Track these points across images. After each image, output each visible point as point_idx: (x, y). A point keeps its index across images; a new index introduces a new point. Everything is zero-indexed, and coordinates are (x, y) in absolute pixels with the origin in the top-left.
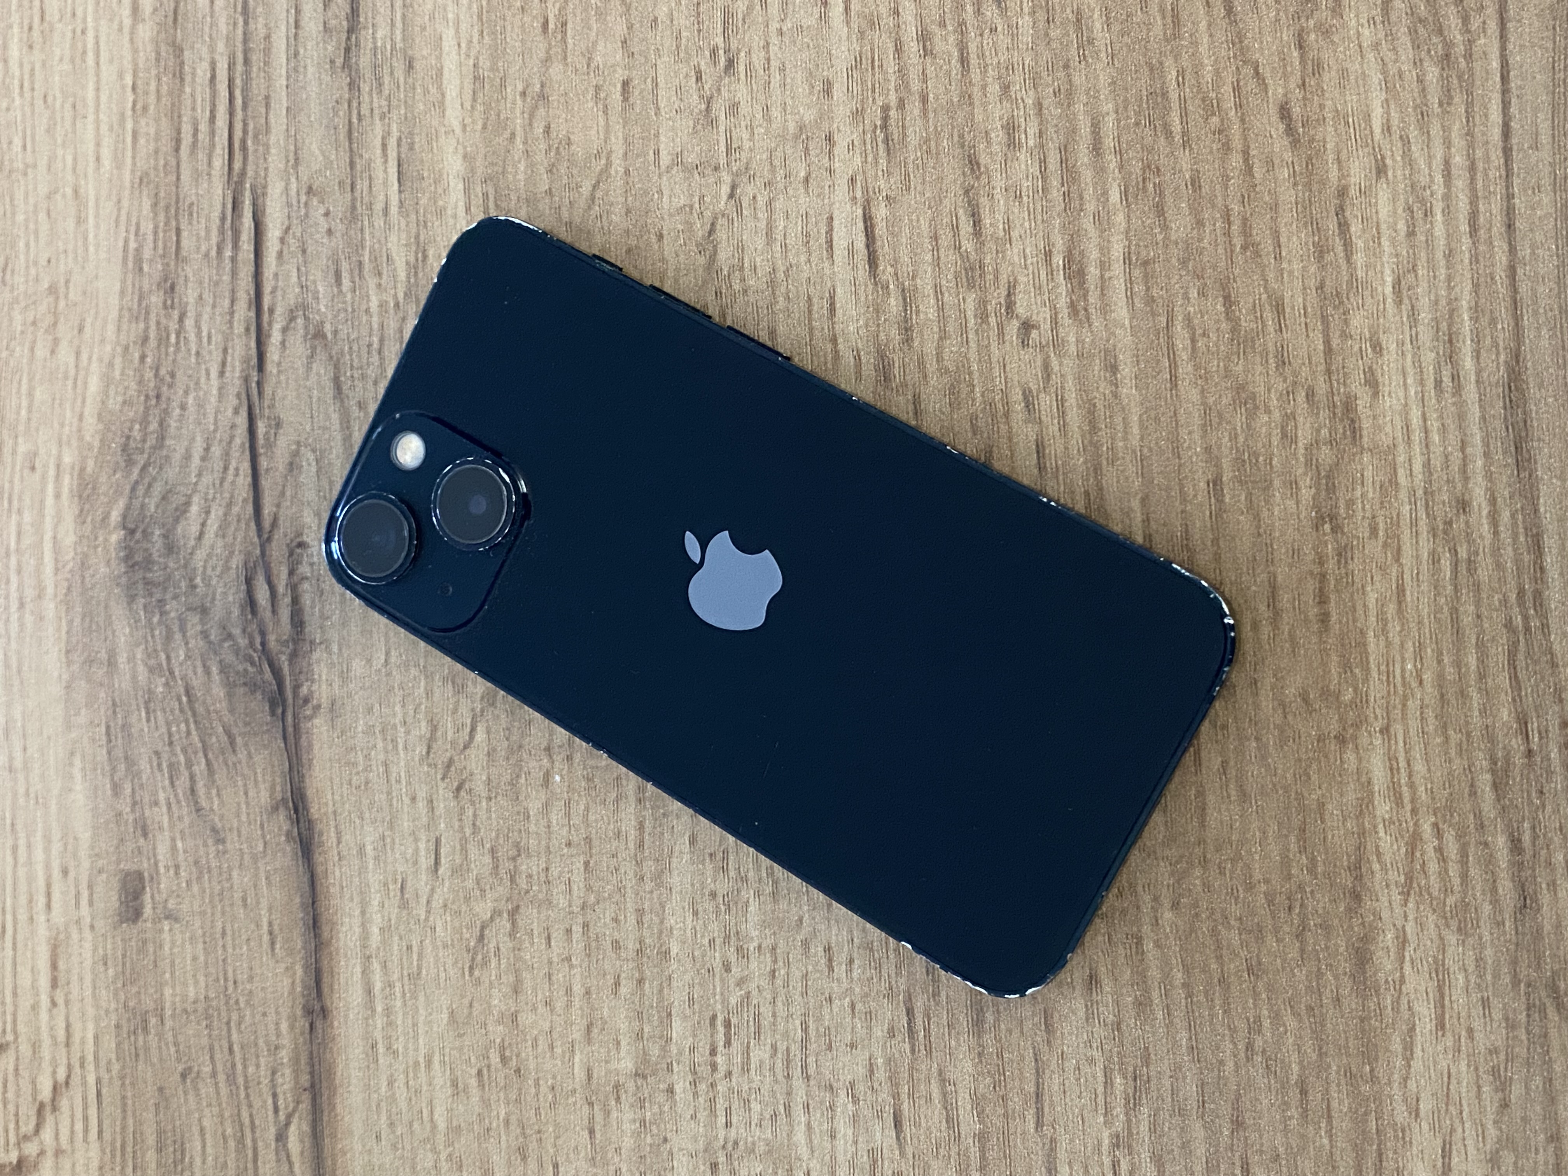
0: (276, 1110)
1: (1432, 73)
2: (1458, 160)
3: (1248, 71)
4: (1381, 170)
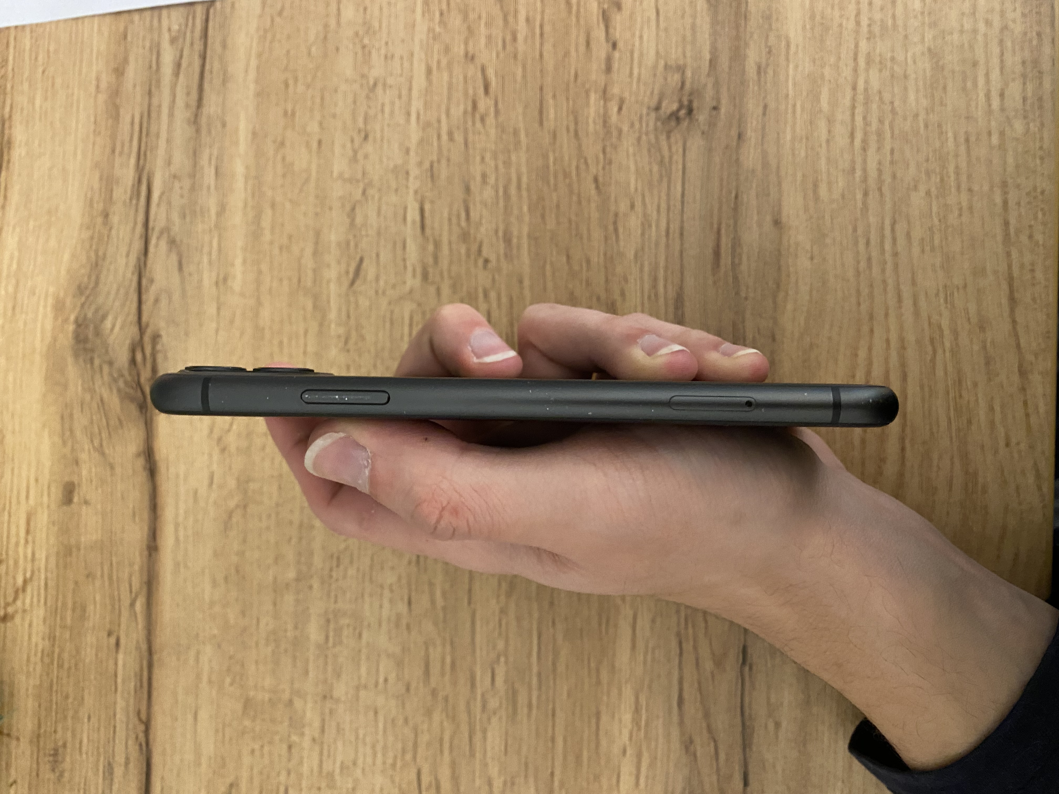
0: (131, 592)
1: (655, 168)
2: (663, 205)
3: (582, 160)
4: (632, 206)
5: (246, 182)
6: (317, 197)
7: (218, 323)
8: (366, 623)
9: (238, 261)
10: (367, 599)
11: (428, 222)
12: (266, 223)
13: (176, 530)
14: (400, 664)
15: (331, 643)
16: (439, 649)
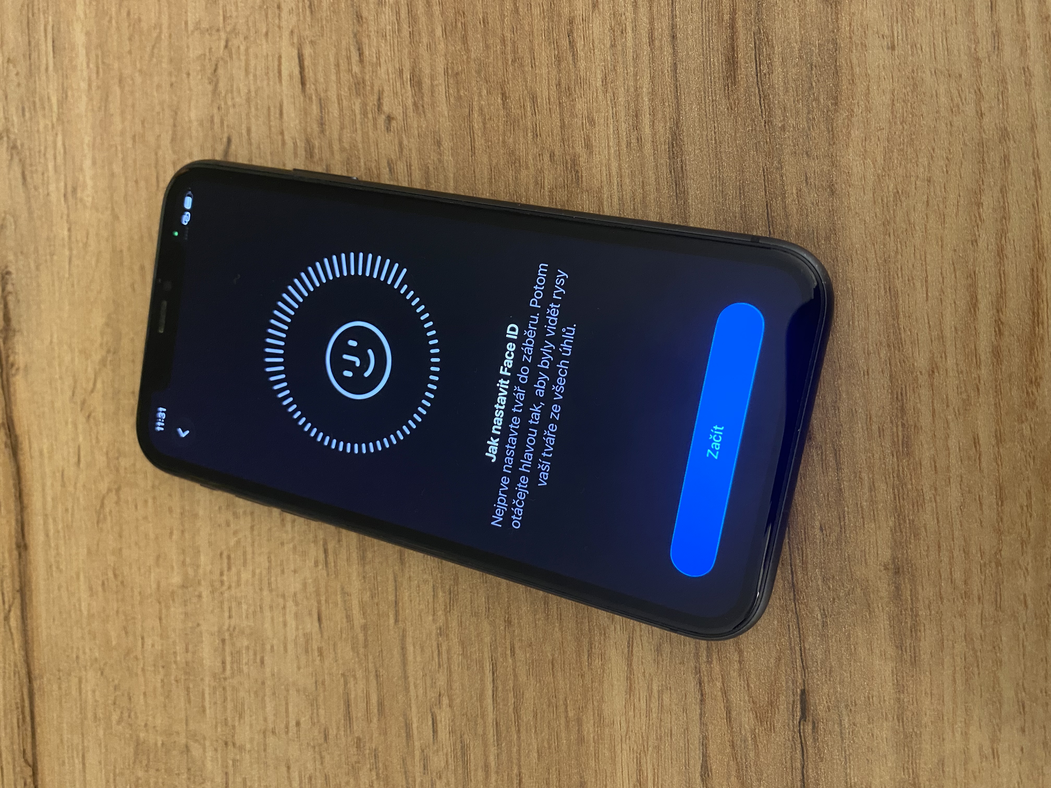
5: (87, 55)
6: (171, 61)
7: (71, 249)
8: (268, 647)
9: (88, 163)
10: (267, 614)
11: (309, 73)
12: (115, 107)
13: (45, 523)
14: (313, 703)
15: (228, 672)
16: (361, 684)
